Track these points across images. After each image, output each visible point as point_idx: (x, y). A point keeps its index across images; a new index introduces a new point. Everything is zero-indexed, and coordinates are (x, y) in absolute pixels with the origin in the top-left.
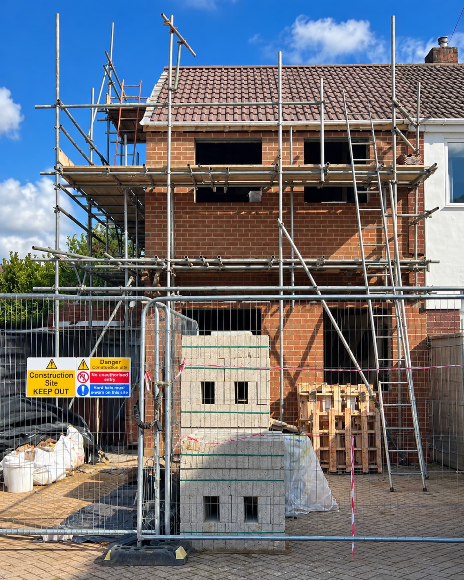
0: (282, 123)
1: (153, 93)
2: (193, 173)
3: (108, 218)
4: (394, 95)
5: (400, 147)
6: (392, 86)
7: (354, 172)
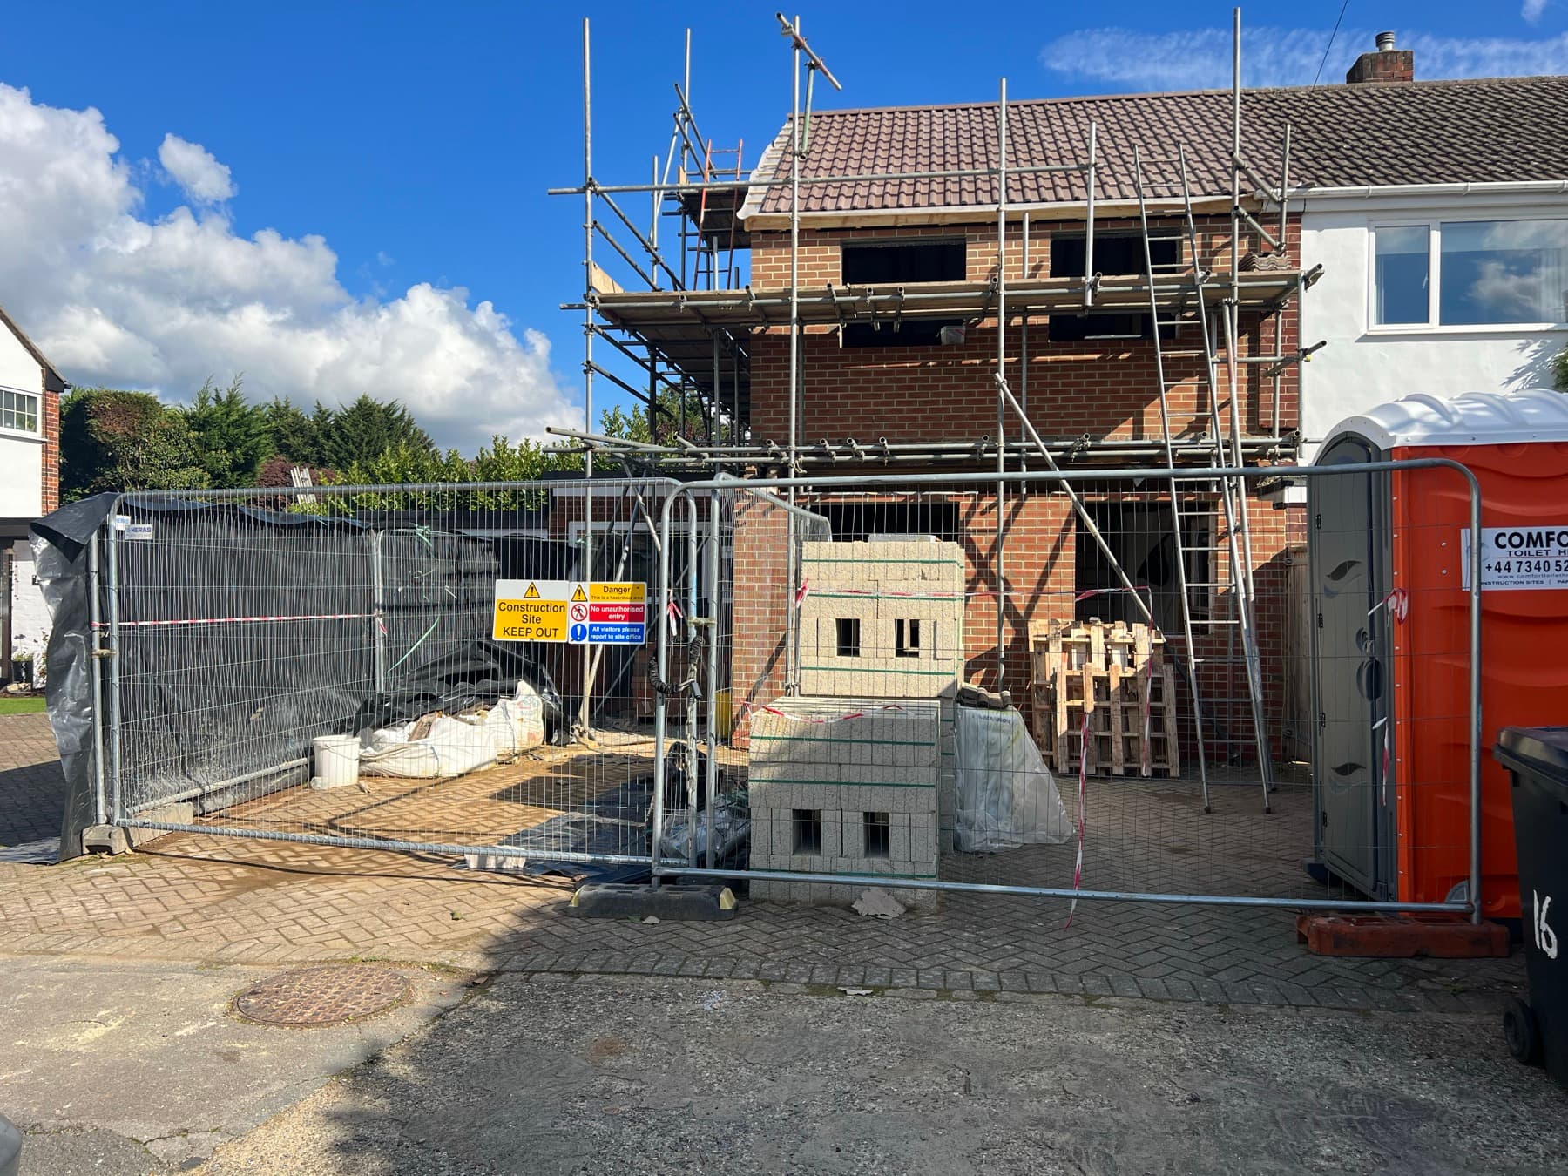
0: (1004, 207)
1: (762, 162)
2: (836, 299)
3: (685, 378)
4: (1238, 148)
5: (1246, 241)
6: (1234, 130)
7: (1153, 287)
